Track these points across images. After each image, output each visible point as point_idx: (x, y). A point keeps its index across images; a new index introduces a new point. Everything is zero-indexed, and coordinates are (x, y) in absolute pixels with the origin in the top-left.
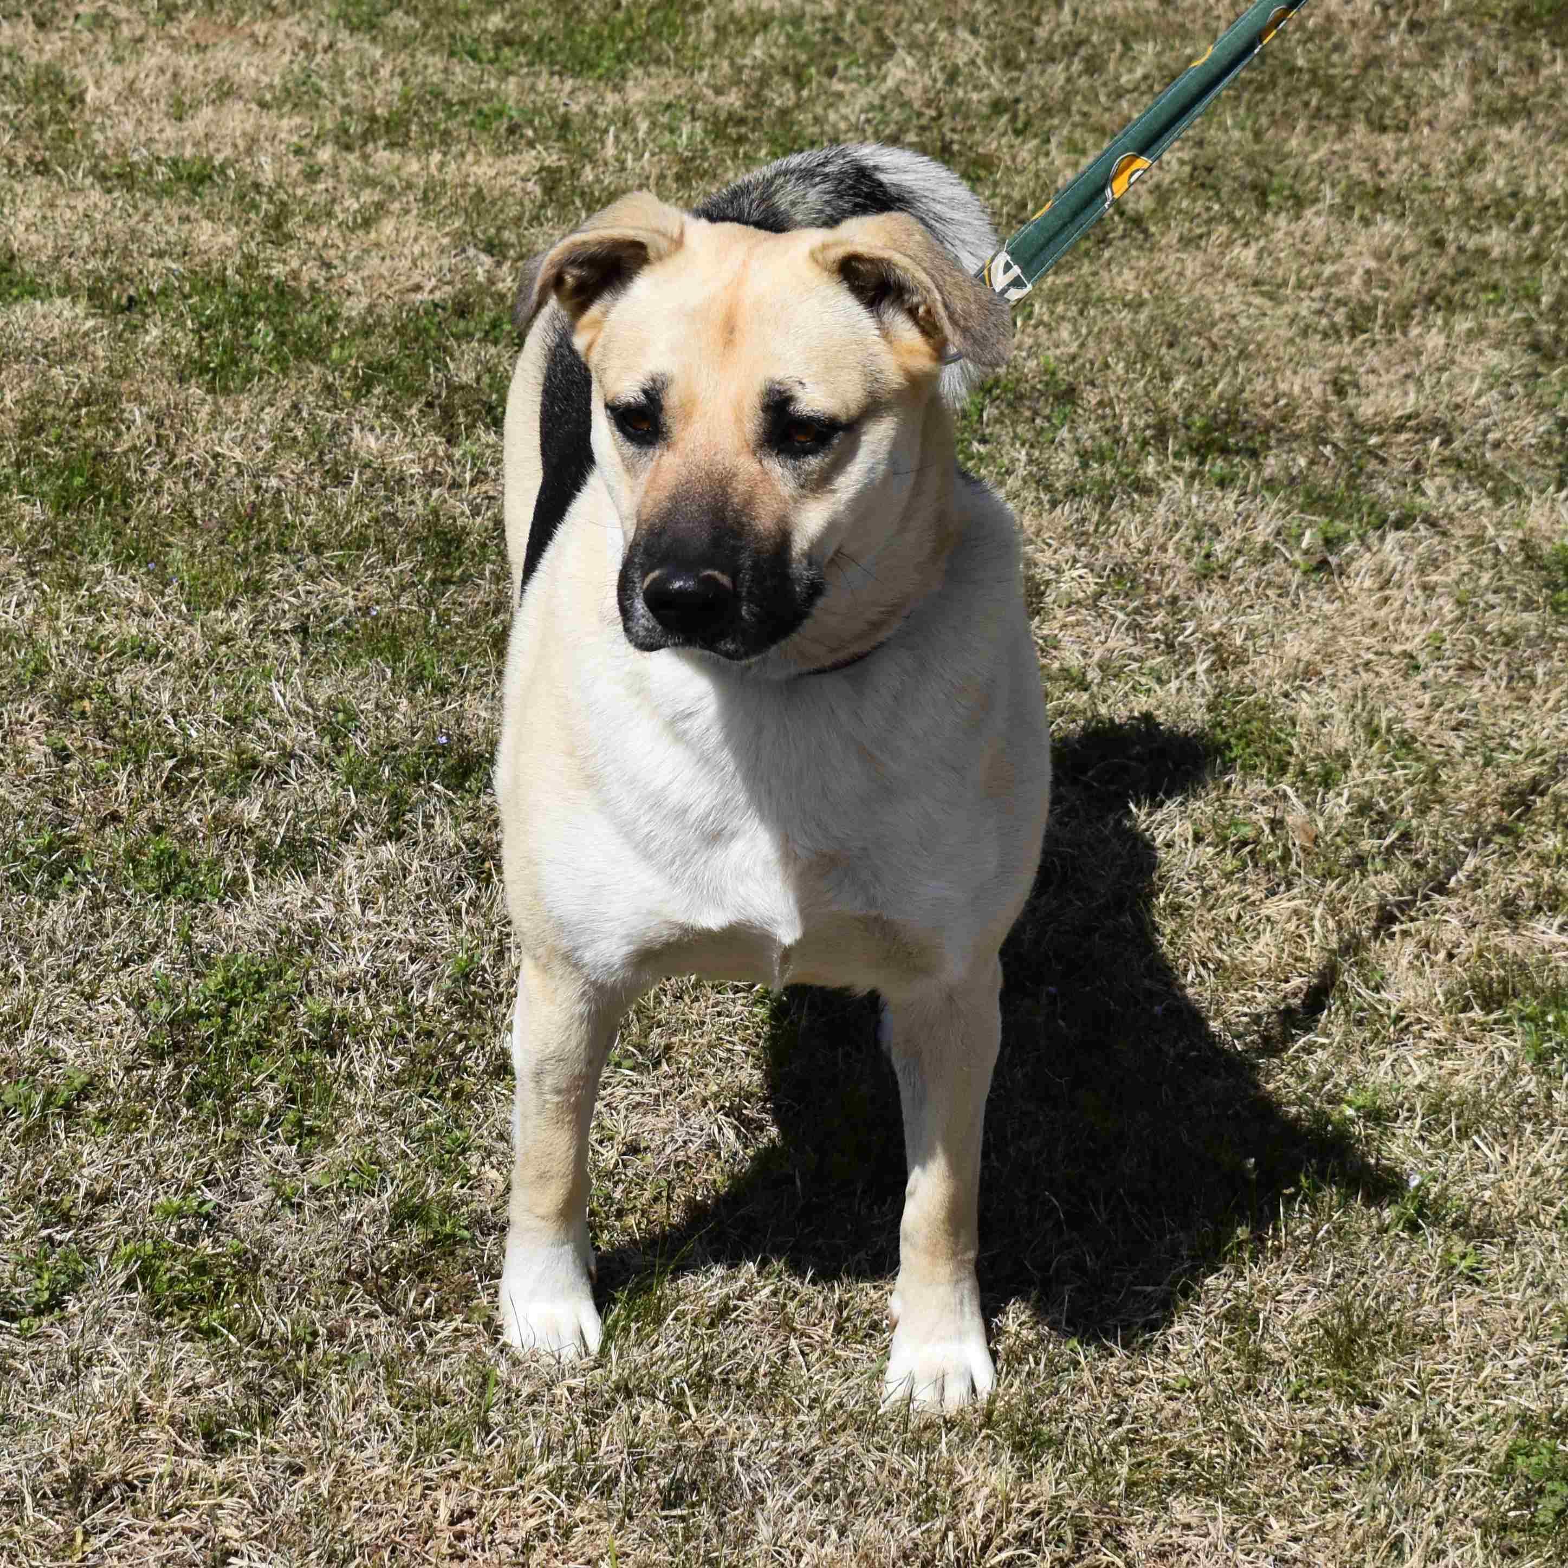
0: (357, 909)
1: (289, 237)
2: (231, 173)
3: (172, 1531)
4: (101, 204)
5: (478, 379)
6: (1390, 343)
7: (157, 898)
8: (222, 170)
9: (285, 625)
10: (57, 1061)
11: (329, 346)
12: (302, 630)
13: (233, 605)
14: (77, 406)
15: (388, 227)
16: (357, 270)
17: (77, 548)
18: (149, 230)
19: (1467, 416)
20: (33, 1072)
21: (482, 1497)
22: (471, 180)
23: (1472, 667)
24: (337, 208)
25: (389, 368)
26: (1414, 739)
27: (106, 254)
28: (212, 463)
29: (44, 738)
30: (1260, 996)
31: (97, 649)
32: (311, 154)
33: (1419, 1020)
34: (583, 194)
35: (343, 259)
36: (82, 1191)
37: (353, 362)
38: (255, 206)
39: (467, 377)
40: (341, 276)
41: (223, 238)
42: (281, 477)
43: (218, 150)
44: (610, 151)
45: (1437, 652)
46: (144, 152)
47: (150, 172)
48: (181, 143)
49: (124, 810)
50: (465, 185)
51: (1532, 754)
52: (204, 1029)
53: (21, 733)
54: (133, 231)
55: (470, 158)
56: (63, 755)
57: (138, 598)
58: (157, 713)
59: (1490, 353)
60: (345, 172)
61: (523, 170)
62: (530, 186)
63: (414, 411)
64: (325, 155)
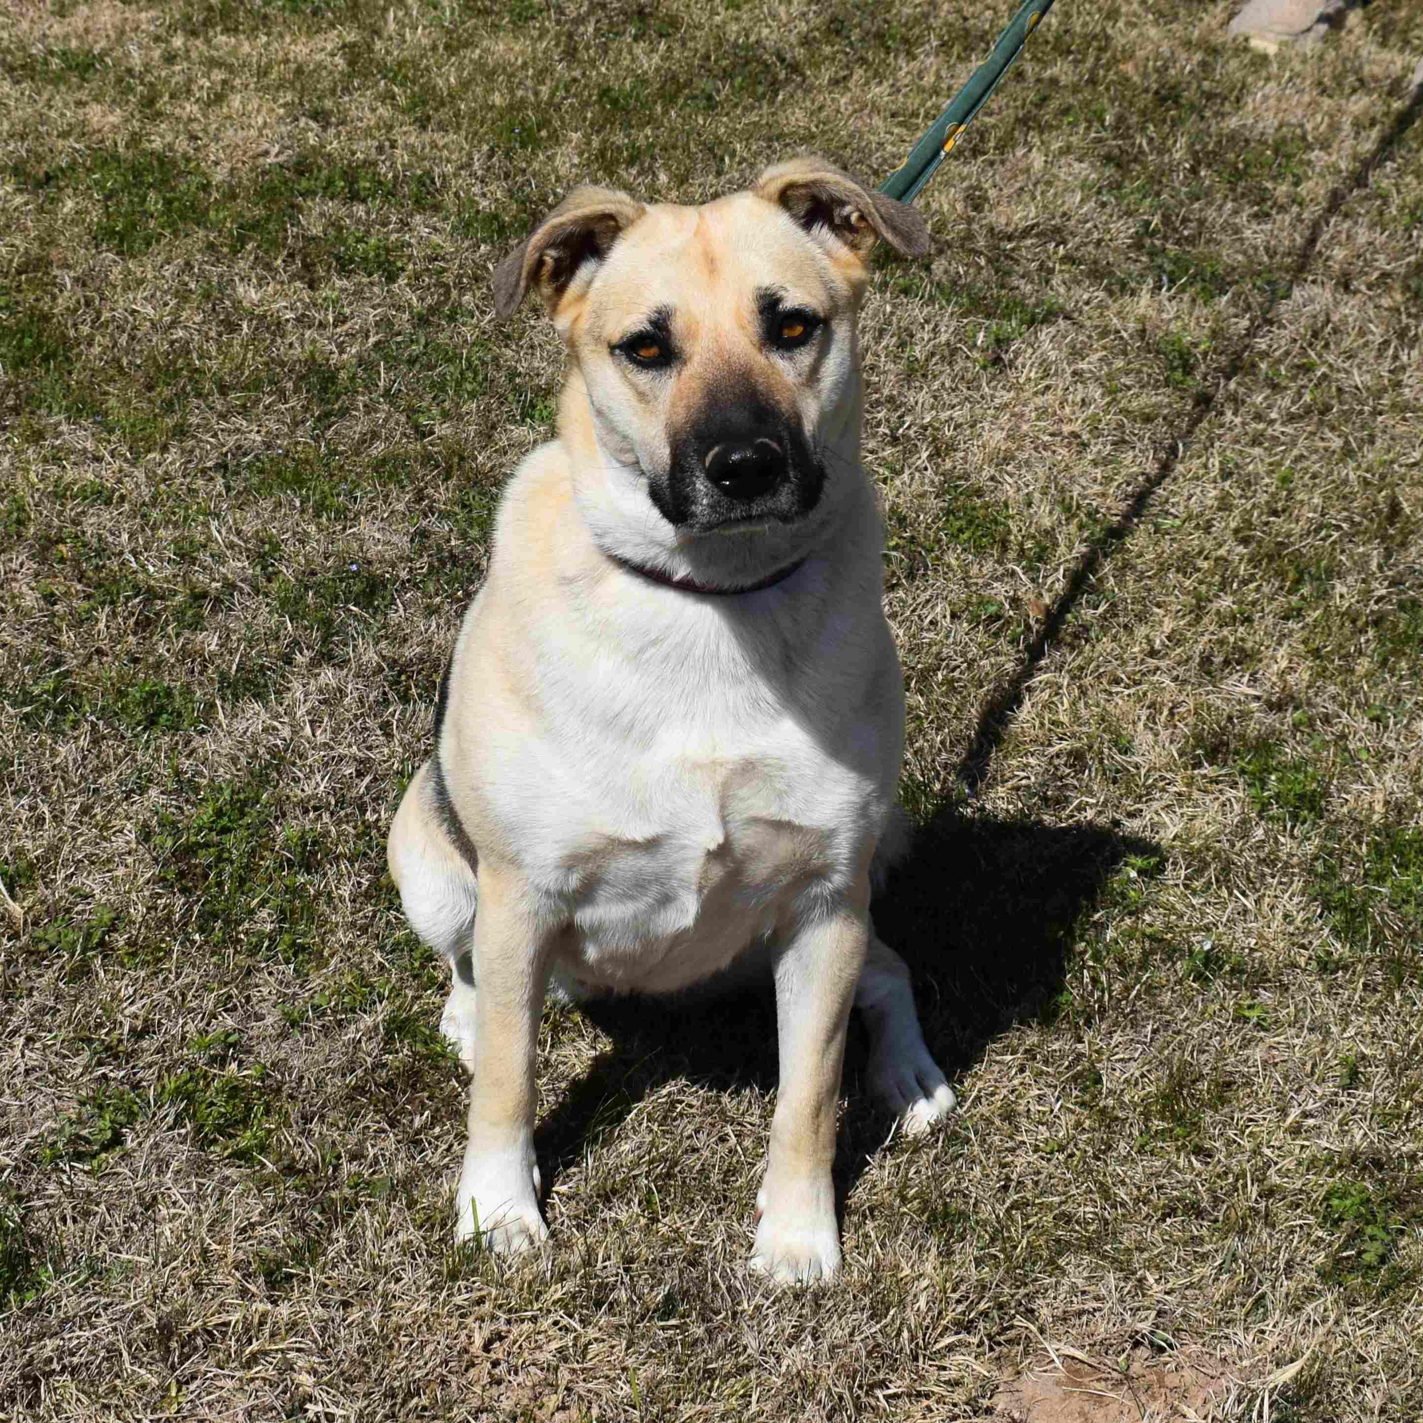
0: (308, 730)
1: (159, 114)
2: (108, 60)
3: (252, 1380)
4: (13, 93)
5: (325, 232)
6: (1003, 162)
7: (145, 729)
8: (101, 57)
9: (209, 464)
10: (86, 897)
11: (207, 209)
12: (222, 467)
13: (165, 449)
14: (19, 273)
15: (236, 101)
16: (217, 139)
17: (35, 403)
18: (53, 114)
19: (1073, 222)
20: (68, 911)
21: (509, 1322)
22: (291, 56)
23: (1124, 442)
24: (194, 88)
25: (255, 226)
26: (1097, 512)
27: (23, 138)
28: (131, 319)
29: (33, 584)
30: (1032, 761)
31: (64, 496)
32: (167, 42)
33: (1163, 778)
34: (378, 64)
35: (205, 131)
36: (126, 1029)
37: (228, 225)
38: (131, 89)
39: (316, 230)
40: (206, 146)
41: (112, 119)
42: (186, 327)
43: (96, 42)
44: (392, 26)
45: (1095, 431)
46: (40, 46)
47: (46, 63)
48: (66, 37)
49: (104, 645)
50: (286, 61)
51: (1190, 518)
52: (204, 858)
53: (15, 580)
54: (41, 115)
55: (288, 39)
56: (50, 599)
57: (89, 445)
58: (121, 553)
59: (1076, 165)
60: (194, 55)
61: (329, 47)
62: (338, 60)
63: (279, 262)
64: (178, 42)
